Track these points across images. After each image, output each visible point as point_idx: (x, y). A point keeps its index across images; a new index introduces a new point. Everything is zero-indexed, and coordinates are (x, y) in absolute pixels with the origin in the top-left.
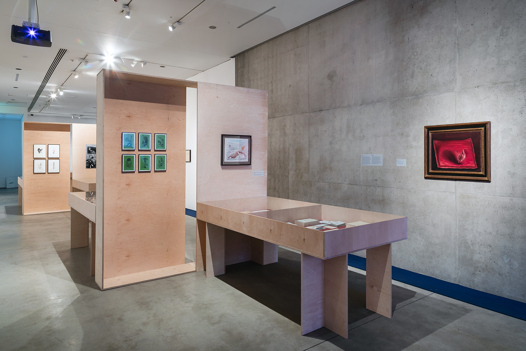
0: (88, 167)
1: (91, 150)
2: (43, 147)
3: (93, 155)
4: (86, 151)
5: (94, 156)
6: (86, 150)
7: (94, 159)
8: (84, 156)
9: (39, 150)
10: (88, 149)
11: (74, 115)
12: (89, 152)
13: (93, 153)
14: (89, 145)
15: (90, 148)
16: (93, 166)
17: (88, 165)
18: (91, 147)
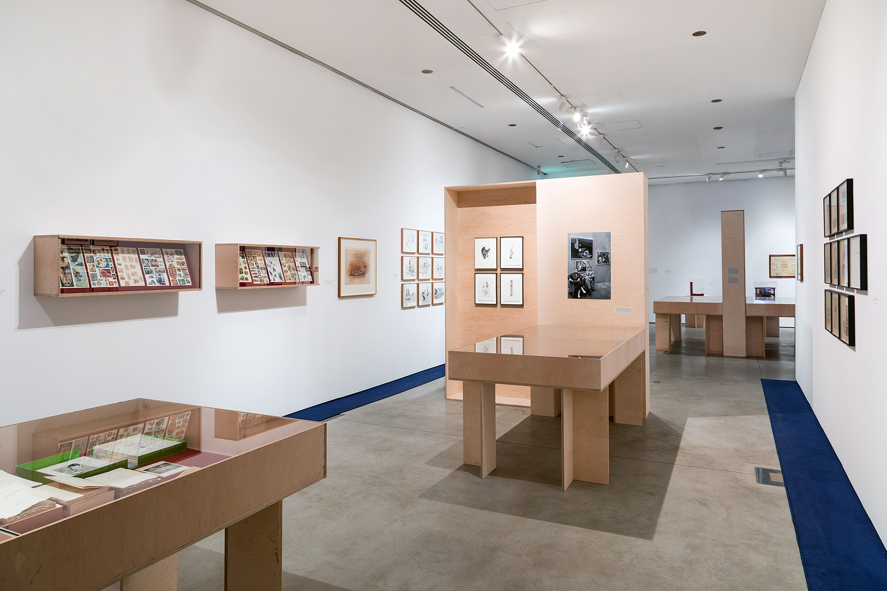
0: (573, 295)
1: (579, 247)
2: (490, 244)
3: (585, 261)
4: (567, 252)
5: (587, 265)
6: (569, 248)
7: (587, 272)
8: (563, 265)
9: (485, 252)
10: (573, 245)
11: (710, 175)
12: (575, 254)
13: (586, 258)
14: (574, 234)
15: (577, 242)
16: (585, 292)
17: (574, 288)
18: (581, 241)
